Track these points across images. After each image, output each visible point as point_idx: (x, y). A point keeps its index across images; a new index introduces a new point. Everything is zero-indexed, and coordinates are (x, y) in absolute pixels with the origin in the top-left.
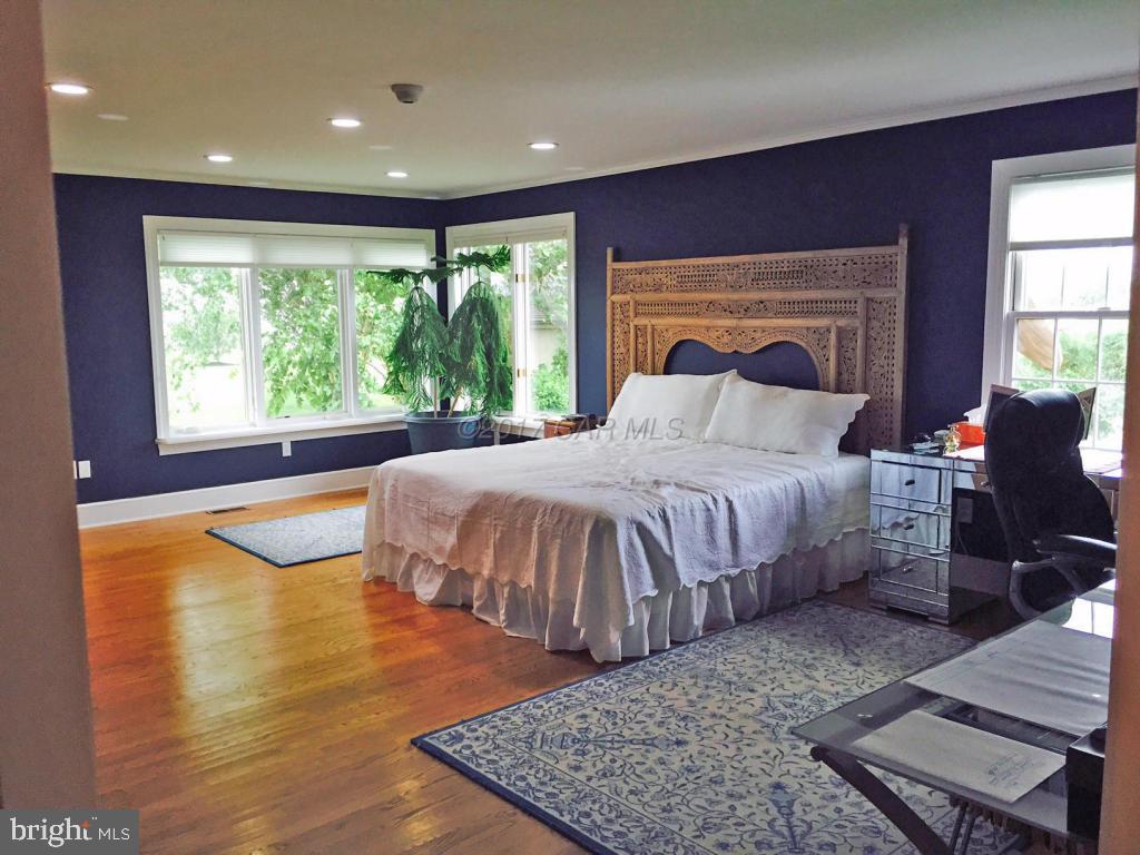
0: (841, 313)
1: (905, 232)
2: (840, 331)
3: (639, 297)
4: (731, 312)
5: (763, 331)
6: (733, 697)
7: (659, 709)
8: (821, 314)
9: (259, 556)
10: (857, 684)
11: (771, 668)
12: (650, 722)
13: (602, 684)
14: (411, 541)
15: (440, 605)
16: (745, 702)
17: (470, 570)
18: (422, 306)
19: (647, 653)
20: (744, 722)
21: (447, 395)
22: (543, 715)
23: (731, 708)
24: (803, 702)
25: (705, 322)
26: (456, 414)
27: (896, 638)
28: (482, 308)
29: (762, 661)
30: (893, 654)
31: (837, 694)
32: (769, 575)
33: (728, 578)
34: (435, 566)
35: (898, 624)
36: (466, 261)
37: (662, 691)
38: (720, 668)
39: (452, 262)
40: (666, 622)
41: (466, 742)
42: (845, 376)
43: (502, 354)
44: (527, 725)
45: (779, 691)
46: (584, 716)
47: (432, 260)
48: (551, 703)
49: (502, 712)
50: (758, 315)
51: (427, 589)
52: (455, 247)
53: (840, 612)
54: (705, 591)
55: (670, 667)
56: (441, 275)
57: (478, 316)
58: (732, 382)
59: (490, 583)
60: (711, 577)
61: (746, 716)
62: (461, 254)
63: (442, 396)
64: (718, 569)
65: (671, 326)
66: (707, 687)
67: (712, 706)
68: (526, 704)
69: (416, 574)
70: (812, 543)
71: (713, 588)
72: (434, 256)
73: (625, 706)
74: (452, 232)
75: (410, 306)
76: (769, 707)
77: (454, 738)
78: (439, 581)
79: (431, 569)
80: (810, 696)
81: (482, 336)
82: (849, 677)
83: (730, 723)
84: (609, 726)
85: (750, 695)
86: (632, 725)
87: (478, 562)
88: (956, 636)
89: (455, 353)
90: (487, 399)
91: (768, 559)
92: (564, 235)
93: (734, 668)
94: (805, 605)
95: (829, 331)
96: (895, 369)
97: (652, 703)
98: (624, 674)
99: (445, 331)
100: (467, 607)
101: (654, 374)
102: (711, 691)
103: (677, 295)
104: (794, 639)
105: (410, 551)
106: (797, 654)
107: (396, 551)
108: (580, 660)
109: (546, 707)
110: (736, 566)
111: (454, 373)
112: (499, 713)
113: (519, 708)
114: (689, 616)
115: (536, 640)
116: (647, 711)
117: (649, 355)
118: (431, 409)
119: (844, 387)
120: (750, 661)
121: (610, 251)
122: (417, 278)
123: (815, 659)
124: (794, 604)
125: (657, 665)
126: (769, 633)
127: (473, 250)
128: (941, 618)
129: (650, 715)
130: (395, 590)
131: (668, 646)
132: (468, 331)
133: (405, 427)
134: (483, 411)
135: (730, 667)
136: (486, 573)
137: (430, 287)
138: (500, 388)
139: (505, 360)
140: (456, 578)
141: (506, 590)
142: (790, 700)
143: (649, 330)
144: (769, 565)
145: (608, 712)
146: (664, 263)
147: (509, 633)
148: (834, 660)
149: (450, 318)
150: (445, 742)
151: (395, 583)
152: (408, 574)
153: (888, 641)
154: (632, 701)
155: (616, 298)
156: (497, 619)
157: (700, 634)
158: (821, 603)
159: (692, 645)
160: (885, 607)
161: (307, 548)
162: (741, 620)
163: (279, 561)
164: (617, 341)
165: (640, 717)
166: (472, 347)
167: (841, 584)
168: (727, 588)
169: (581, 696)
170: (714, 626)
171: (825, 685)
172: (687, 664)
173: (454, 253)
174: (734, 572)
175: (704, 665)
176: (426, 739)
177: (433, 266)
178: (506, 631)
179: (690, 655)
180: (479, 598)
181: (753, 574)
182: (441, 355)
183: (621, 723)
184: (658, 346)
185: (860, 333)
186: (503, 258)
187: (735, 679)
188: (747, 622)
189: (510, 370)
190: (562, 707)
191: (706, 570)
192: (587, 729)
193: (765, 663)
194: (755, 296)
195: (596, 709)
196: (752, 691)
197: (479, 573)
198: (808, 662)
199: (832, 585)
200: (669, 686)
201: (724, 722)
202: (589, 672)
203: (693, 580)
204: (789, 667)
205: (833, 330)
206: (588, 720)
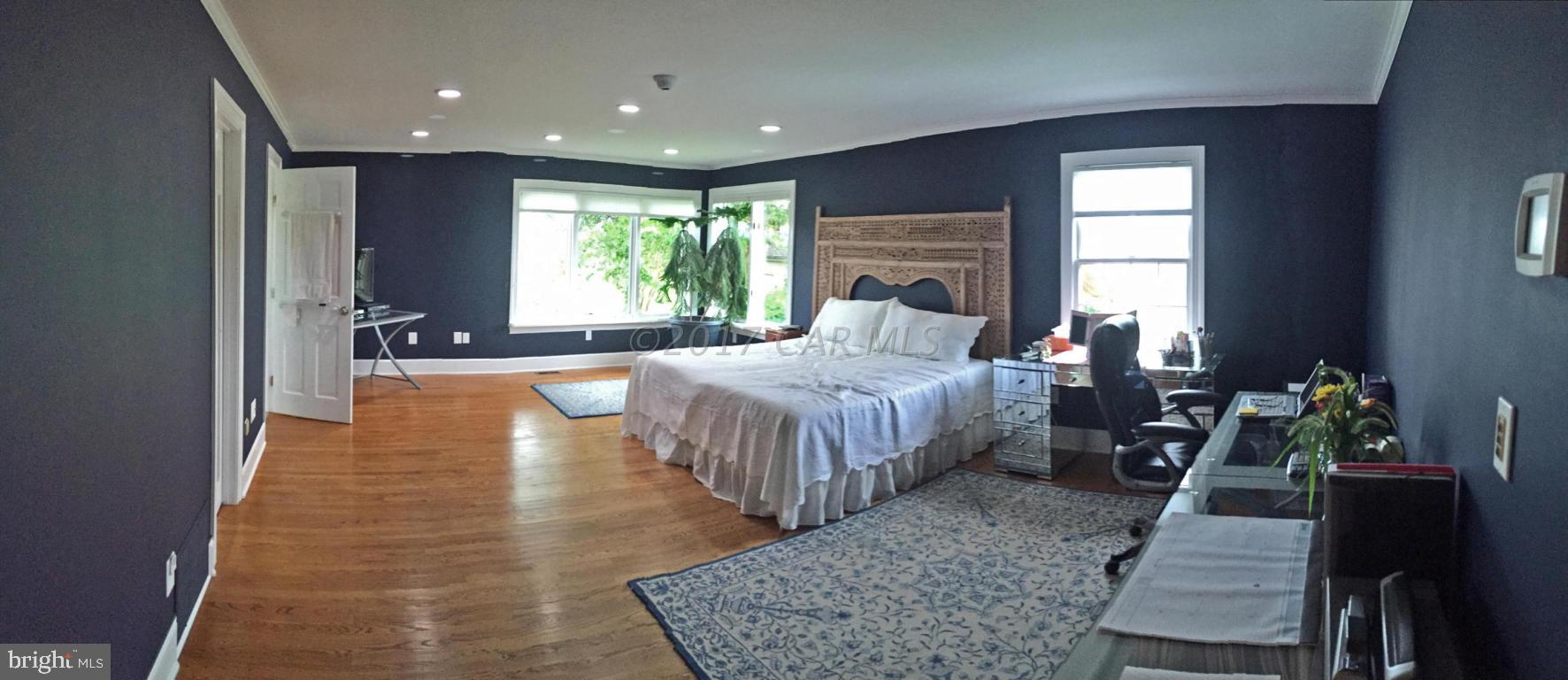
0: (969, 259)
1: (1008, 202)
2: (967, 272)
3: (838, 243)
4: (894, 256)
5: (915, 271)
6: (894, 567)
7: (828, 580)
8: (953, 259)
9: (558, 408)
10: (994, 543)
11: (926, 535)
12: (816, 592)
13: (781, 551)
14: (656, 413)
15: (673, 464)
16: (904, 571)
17: (693, 442)
18: (686, 243)
19: (822, 522)
20: (903, 592)
21: (702, 305)
22: (728, 578)
23: (892, 578)
24: (952, 567)
25: (876, 262)
26: (707, 319)
27: (1018, 497)
28: (730, 246)
29: (918, 529)
30: (1018, 512)
31: (980, 555)
32: (922, 455)
33: (890, 461)
34: (671, 434)
35: (1018, 484)
36: (720, 212)
37: (832, 561)
38: (883, 537)
39: (711, 213)
40: (840, 497)
41: (669, 594)
42: (971, 304)
43: (741, 280)
44: (714, 586)
45: (933, 558)
46: (761, 581)
47: (698, 211)
48: (738, 566)
49: (696, 570)
50: (912, 258)
51: (664, 451)
52: (715, 202)
53: (975, 479)
54: (873, 472)
55: (841, 537)
56: (703, 222)
57: (726, 252)
58: (895, 307)
59: (706, 453)
60: (877, 461)
61: (906, 586)
62: (718, 208)
63: (699, 305)
64: (883, 454)
65: (857, 265)
66: (872, 557)
67: (875, 576)
68: (716, 565)
69: (658, 437)
70: (953, 428)
71: (879, 470)
72: (700, 208)
73: (796, 574)
74: (713, 192)
75: (678, 244)
76: (925, 574)
77: (660, 587)
78: (673, 446)
79: (668, 436)
80: (958, 560)
81: (729, 266)
82: (988, 537)
83: (891, 594)
84: (781, 594)
85: (909, 563)
86: (800, 594)
87: (698, 436)
88: (1059, 489)
89: (709, 279)
90: (730, 309)
91: (922, 443)
92: (787, 196)
93: (895, 538)
94: (949, 474)
95: (959, 271)
96: (1004, 298)
97: (821, 572)
98: (801, 542)
99: (702, 261)
100: (689, 467)
101: (844, 299)
102: (874, 562)
103: (861, 243)
104: (942, 506)
105: (655, 421)
106: (945, 521)
107: (646, 418)
108: (769, 525)
109: (733, 569)
110: (897, 451)
111: (708, 290)
112: (694, 570)
113: (710, 569)
114: (859, 490)
115: (734, 504)
116: (816, 580)
117: (842, 286)
118: (688, 314)
119: (970, 311)
120: (909, 530)
121: (818, 209)
122: (684, 224)
123: (959, 523)
124: (941, 474)
125: (831, 534)
126: (922, 502)
127: (726, 205)
128: (1047, 475)
129: (818, 586)
130: (642, 447)
131: (842, 516)
132: (719, 262)
133: (670, 326)
134: (726, 318)
135: (891, 536)
136: (703, 446)
137: (694, 231)
138: (739, 304)
139: (743, 283)
140: (684, 446)
141: (716, 461)
142: (943, 566)
143: (842, 267)
144: (921, 448)
145: (782, 579)
146: (852, 219)
147: (715, 495)
148: (973, 521)
149: (708, 251)
150: (653, 591)
151: (643, 441)
152: (653, 435)
153: (1013, 500)
154: (804, 569)
155: (821, 243)
156: (708, 481)
157: (869, 505)
158: (961, 471)
159: (860, 515)
160: (1005, 470)
161: (590, 406)
162: (902, 490)
163: (569, 414)
164: (820, 276)
165: (809, 587)
166: (721, 273)
167: (974, 454)
168: (889, 468)
169: (763, 560)
170: (879, 497)
171: (970, 548)
172: (855, 534)
173: (714, 206)
174: (895, 455)
175: (870, 535)
176: (639, 583)
177: (698, 215)
178: (713, 493)
179: (859, 525)
180: (697, 464)
181: (910, 456)
182: (698, 277)
183: (791, 591)
184: (848, 279)
185: (981, 272)
186: (747, 212)
187: (896, 548)
188: (905, 492)
189: (746, 291)
190: (745, 570)
191: (873, 456)
192: (762, 594)
193: (921, 530)
194: (909, 245)
195: (772, 575)
196: (911, 559)
197: (698, 445)
198: (954, 527)
199: (967, 457)
200: (838, 555)
201: (885, 593)
202: (774, 537)
203: (861, 464)
204: (940, 533)
205: (962, 270)
206: (765, 586)
